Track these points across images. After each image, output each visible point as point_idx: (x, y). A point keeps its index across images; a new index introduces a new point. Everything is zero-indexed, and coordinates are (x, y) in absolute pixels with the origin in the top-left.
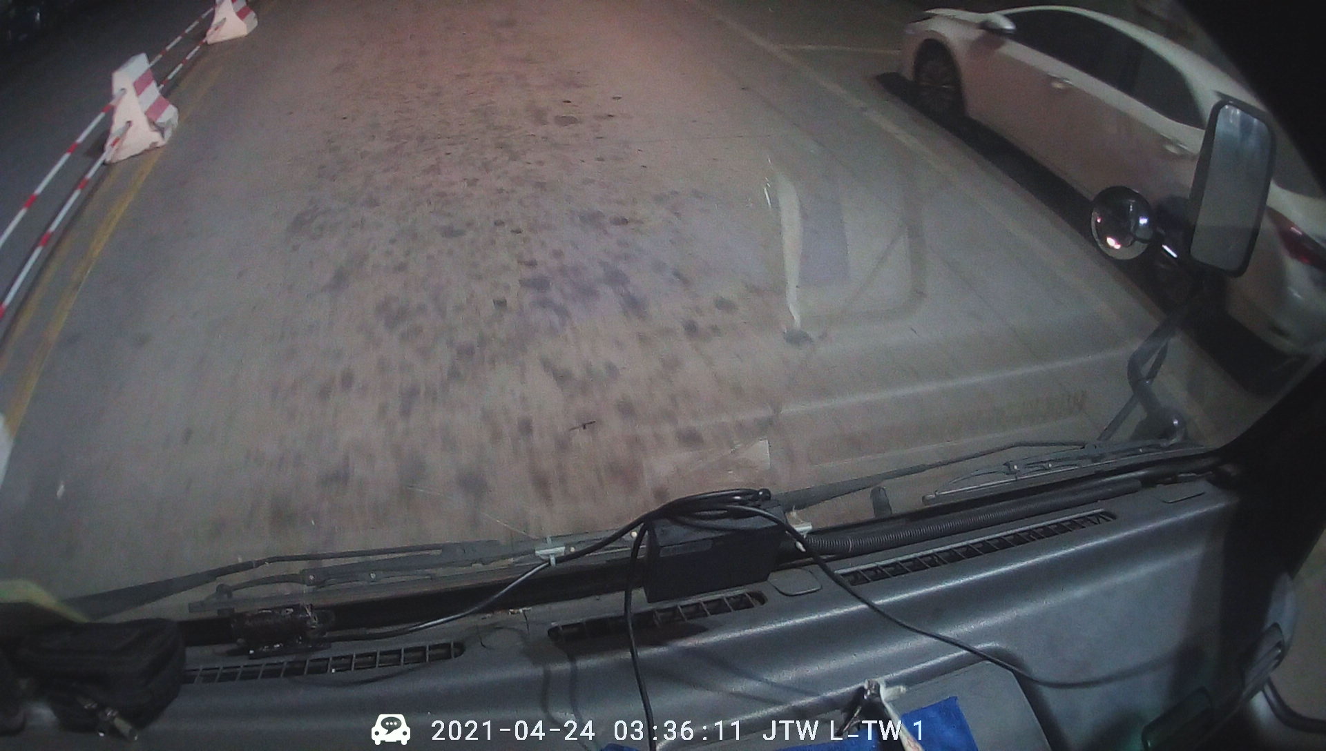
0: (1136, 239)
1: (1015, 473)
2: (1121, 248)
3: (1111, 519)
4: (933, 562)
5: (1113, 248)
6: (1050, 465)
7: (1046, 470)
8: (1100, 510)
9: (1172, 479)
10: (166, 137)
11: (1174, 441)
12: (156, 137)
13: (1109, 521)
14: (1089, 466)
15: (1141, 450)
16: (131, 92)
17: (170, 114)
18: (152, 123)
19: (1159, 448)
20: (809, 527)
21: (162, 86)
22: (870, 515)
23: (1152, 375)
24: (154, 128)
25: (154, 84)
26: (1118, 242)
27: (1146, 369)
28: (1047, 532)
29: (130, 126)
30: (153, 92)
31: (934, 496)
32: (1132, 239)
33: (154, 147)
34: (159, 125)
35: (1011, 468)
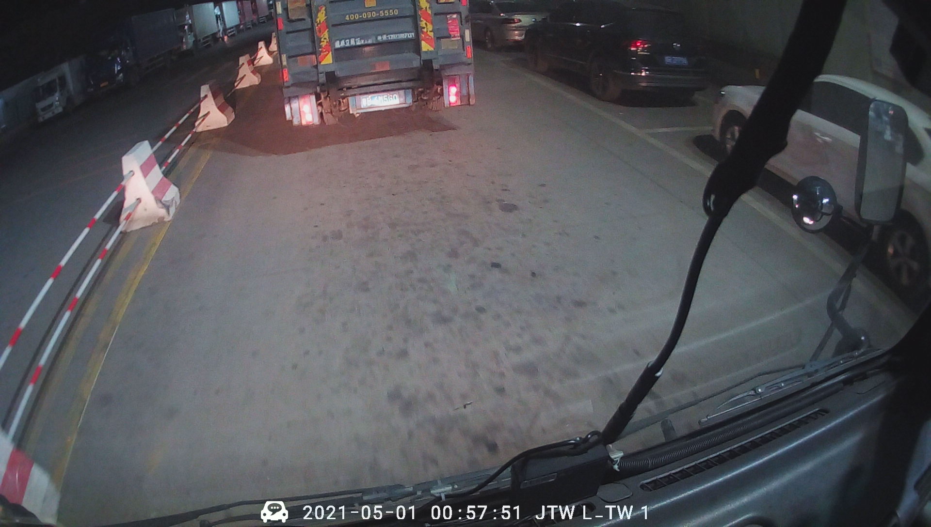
0: (823, 214)
1: (760, 394)
2: (814, 222)
3: (824, 413)
4: (708, 465)
5: (808, 224)
6: (783, 385)
7: (781, 388)
8: (817, 409)
9: (864, 377)
10: (170, 212)
11: (862, 350)
12: (163, 212)
13: (823, 415)
14: (807, 381)
15: (841, 362)
16: (138, 174)
17: (172, 193)
18: (158, 200)
19: (853, 357)
20: (621, 454)
21: (164, 168)
22: (663, 440)
23: (843, 307)
24: (160, 205)
25: (157, 167)
26: (811, 219)
27: (838, 305)
28: (784, 431)
29: (140, 202)
30: (157, 173)
31: (706, 419)
32: (821, 214)
33: (161, 221)
34: (164, 203)
35: (757, 391)
